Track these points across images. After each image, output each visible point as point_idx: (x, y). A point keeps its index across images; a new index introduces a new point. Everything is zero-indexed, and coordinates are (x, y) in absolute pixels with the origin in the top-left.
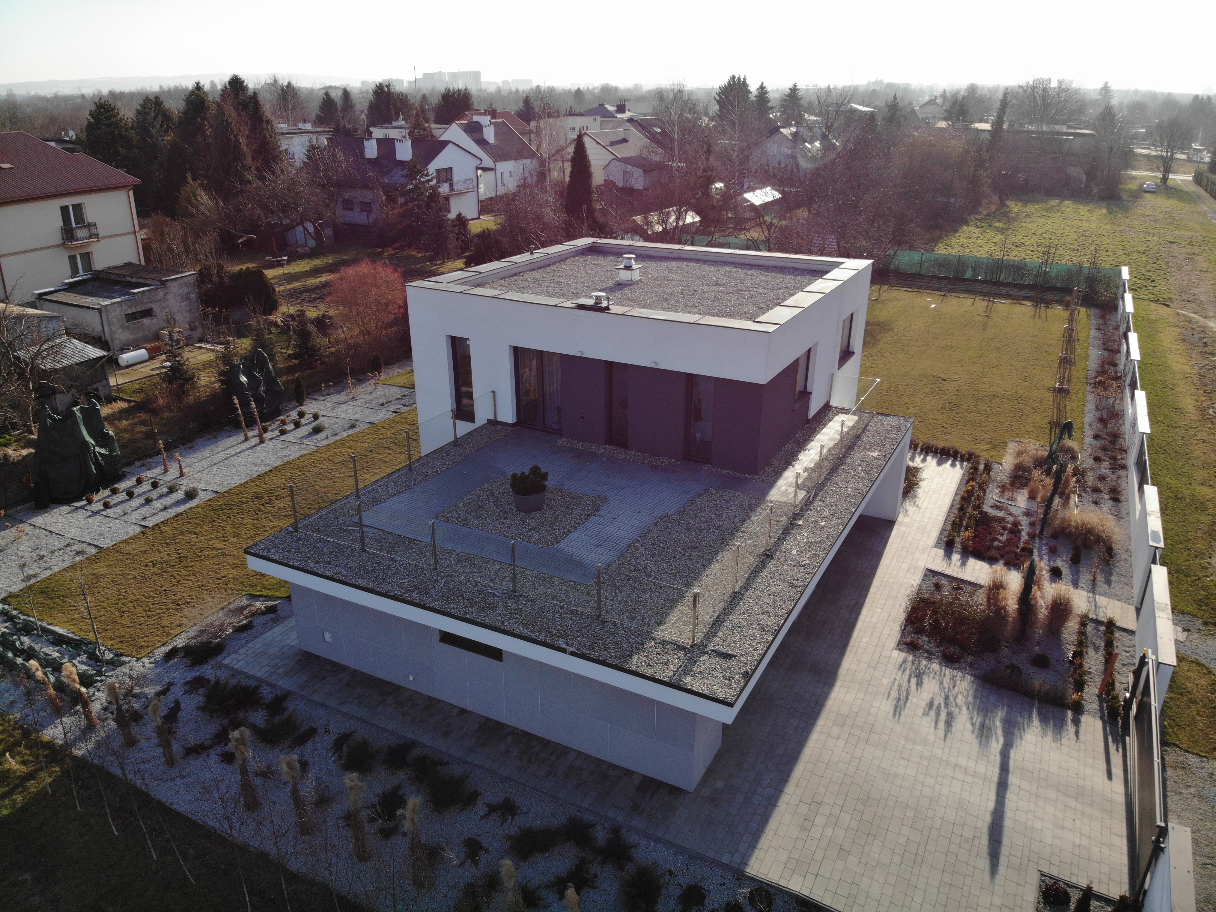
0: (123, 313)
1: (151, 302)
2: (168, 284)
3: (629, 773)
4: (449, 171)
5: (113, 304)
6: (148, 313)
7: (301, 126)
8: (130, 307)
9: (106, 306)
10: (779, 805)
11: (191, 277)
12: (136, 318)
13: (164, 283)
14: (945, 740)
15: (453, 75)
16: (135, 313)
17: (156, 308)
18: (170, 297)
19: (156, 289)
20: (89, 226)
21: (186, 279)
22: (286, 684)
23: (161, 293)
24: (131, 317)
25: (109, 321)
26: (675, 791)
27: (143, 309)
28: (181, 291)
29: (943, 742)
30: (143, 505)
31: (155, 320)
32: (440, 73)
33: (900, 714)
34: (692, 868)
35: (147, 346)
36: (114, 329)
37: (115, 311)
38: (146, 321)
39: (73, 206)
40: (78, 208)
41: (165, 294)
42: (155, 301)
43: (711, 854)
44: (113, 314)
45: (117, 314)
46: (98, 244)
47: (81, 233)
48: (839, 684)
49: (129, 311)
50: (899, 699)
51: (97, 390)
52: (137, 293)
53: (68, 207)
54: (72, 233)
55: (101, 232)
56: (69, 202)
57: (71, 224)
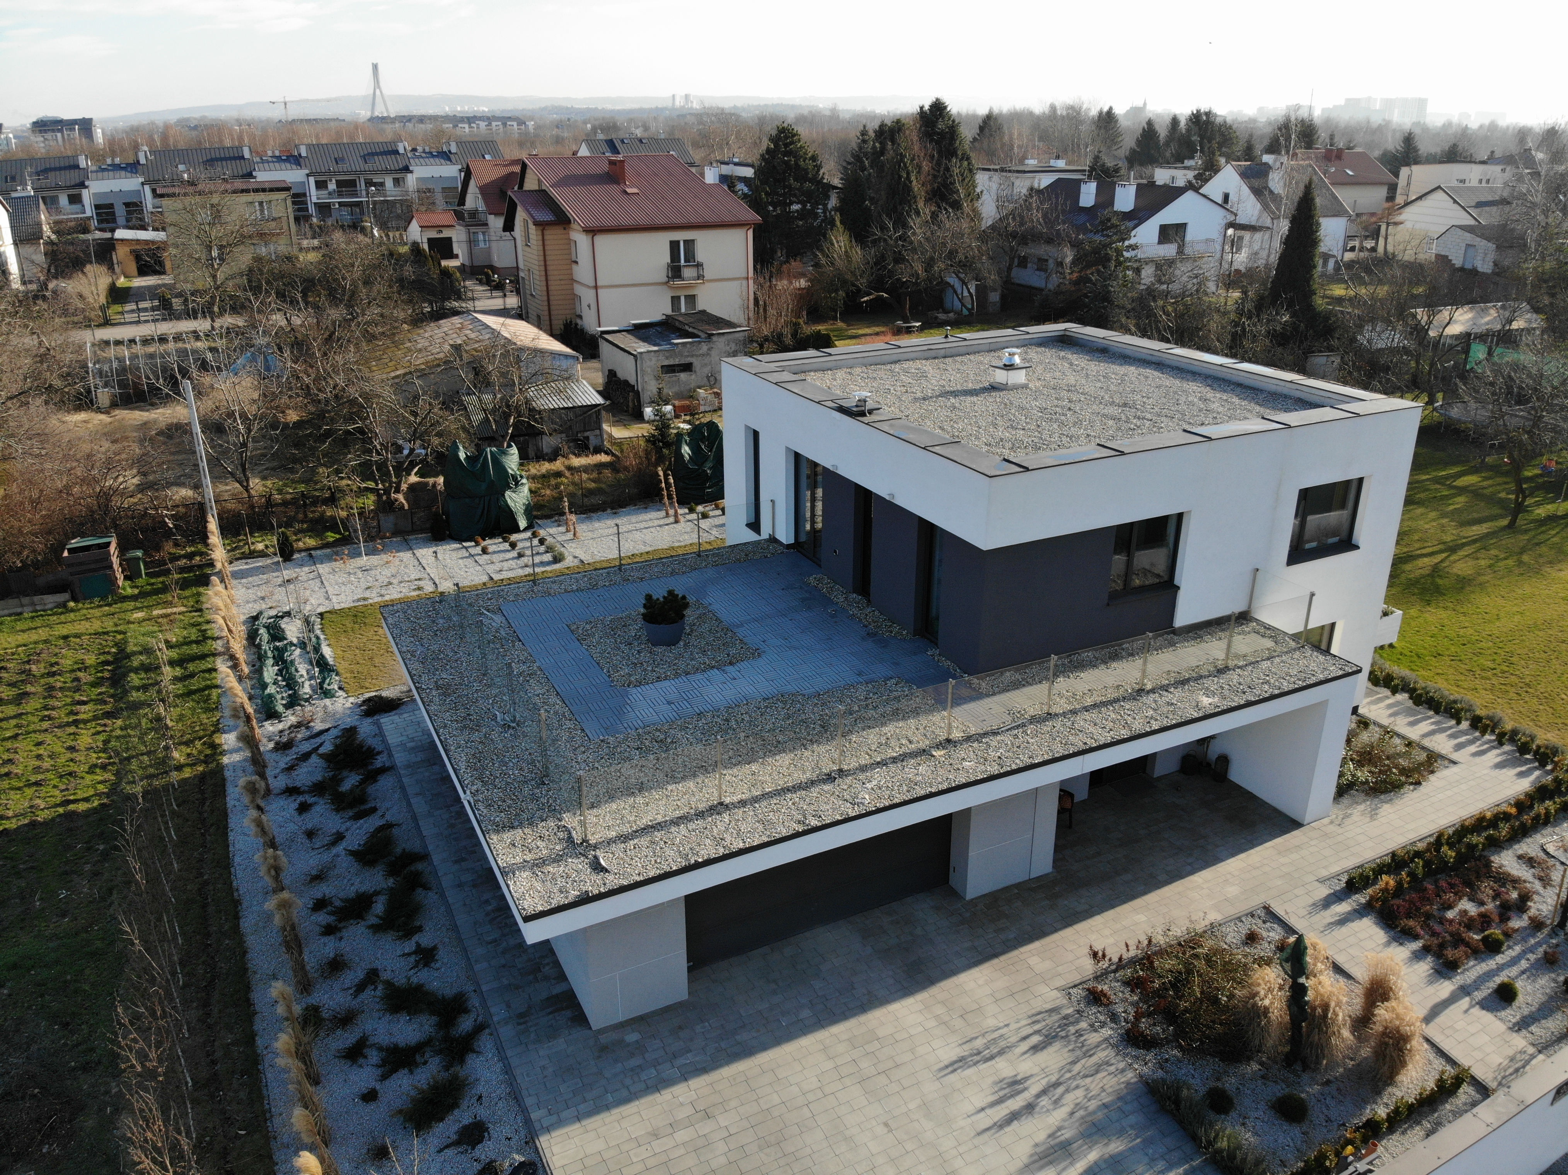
0: (660, 364)
1: (692, 356)
2: (714, 338)
3: (562, 977)
4: (1181, 228)
5: (649, 352)
6: (687, 368)
7: (1053, 163)
8: (667, 358)
9: (641, 353)
10: (663, 1092)
11: (742, 334)
12: (673, 371)
13: (710, 336)
14: (979, 1134)
15: (1389, 103)
16: (673, 366)
17: (696, 362)
18: (714, 353)
19: (700, 342)
20: (699, 265)
21: (737, 335)
22: (400, 758)
23: (704, 348)
24: (670, 369)
25: (642, 370)
26: (580, 1018)
27: (682, 362)
28: (728, 348)
29: (973, 1134)
30: (513, 558)
31: (693, 376)
32: (1369, 99)
33: (955, 1070)
34: (500, 1104)
35: (677, 403)
36: (646, 379)
37: (651, 360)
38: (683, 376)
39: (685, 241)
40: (690, 244)
41: (710, 349)
42: (697, 356)
43: (529, 1101)
44: (648, 363)
45: (652, 365)
46: (702, 286)
47: (688, 273)
48: (922, 996)
49: (666, 363)
50: (979, 1053)
51: (587, 438)
52: (677, 344)
53: (678, 242)
54: (680, 271)
55: (708, 273)
56: (681, 236)
57: (679, 261)
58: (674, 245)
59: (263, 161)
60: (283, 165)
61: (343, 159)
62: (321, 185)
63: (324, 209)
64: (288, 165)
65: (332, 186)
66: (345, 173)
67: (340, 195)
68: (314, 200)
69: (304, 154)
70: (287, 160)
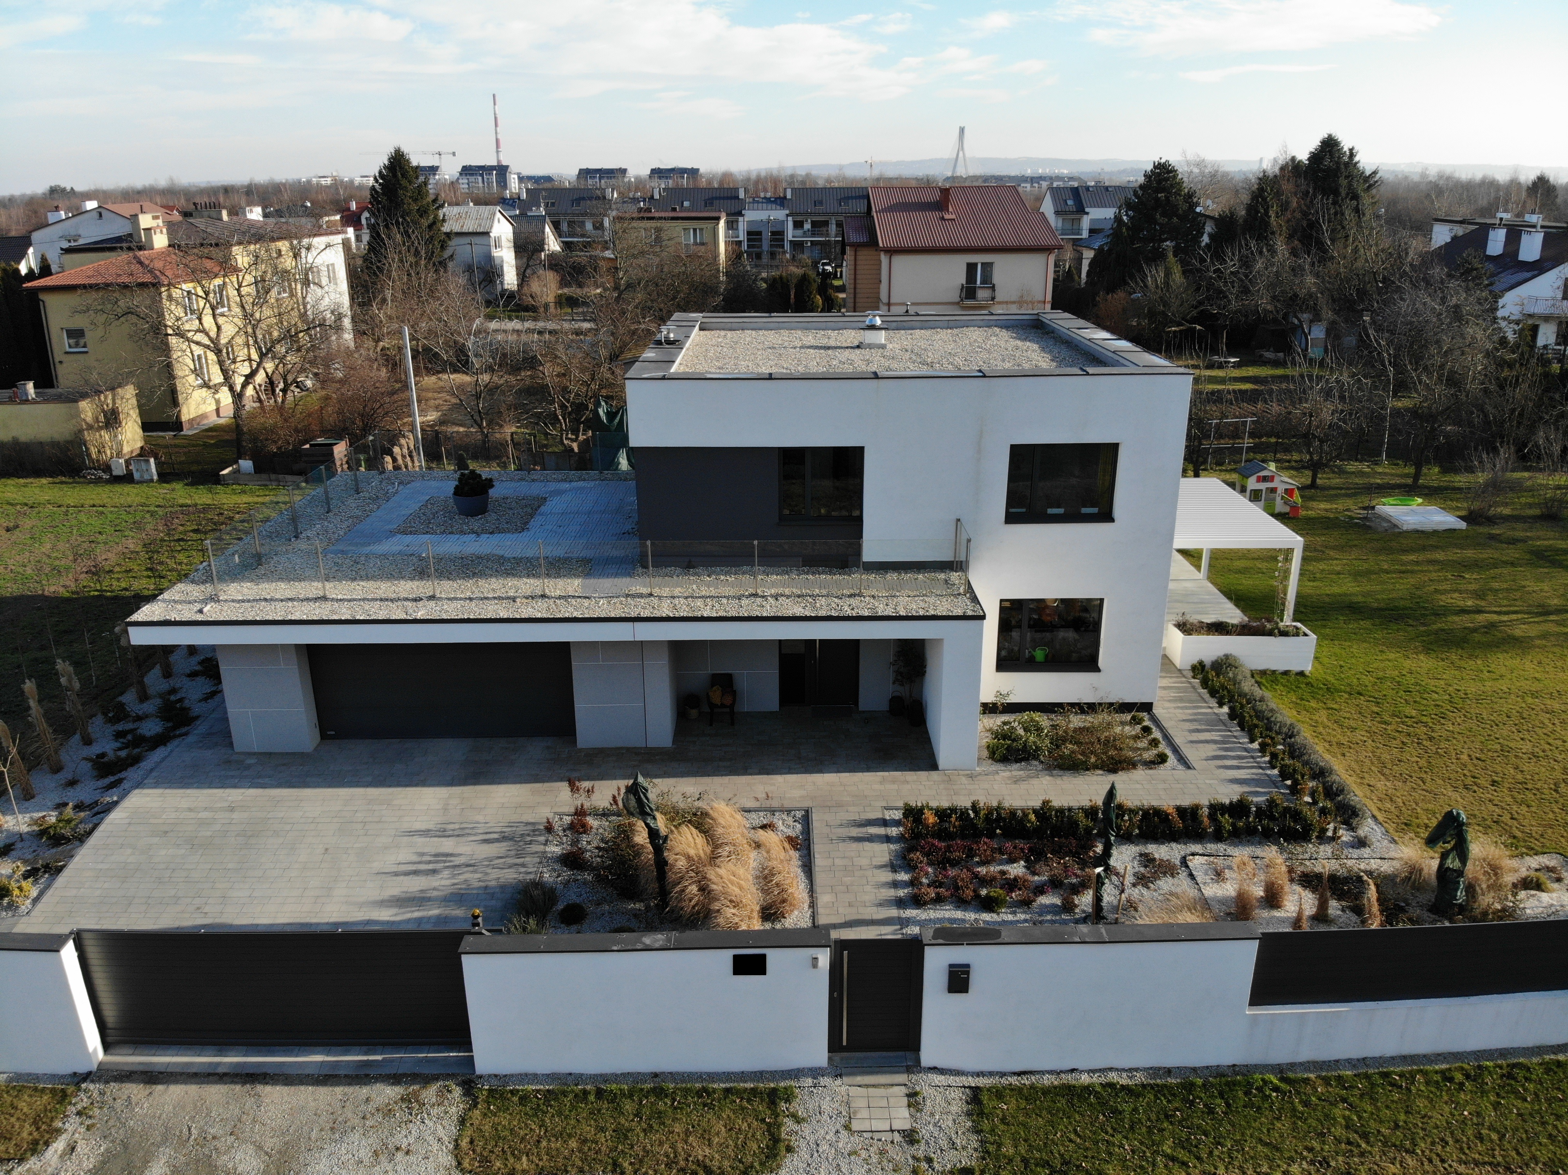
20: (994, 287)
39: (982, 264)
40: (987, 266)
47: (982, 294)
53: (976, 265)
54: (975, 293)
55: (1000, 296)
56: (978, 259)
57: (975, 282)
58: (971, 268)
59: (754, 202)
60: (769, 206)
61: (821, 203)
62: (798, 225)
63: (797, 246)
64: (774, 206)
65: (807, 226)
66: (819, 214)
67: (813, 235)
68: (790, 238)
69: (789, 196)
70: (775, 202)
